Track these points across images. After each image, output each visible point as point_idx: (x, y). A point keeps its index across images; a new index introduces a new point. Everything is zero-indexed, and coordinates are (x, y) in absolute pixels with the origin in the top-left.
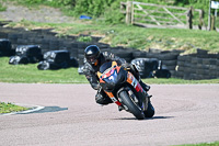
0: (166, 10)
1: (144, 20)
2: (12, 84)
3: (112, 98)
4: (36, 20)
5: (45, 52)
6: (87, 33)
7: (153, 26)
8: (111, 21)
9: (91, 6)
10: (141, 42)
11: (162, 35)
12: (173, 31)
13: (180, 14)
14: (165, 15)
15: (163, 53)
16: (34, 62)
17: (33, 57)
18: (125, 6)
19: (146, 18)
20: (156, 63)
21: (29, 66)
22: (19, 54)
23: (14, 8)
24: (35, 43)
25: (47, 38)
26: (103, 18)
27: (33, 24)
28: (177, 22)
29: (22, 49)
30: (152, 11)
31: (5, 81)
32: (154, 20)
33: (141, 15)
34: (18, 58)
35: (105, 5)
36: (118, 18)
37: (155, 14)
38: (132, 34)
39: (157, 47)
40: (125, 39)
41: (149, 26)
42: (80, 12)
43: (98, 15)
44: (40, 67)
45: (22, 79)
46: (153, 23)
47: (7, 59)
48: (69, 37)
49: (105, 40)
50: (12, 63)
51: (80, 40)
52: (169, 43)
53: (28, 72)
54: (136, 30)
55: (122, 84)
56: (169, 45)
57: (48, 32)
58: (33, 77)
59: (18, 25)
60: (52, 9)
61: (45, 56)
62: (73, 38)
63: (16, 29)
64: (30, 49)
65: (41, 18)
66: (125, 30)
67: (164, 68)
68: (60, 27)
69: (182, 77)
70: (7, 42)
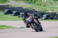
0: (52, 2)
1: (46, 4)
2: (11, 21)
3: (30, 26)
4: (18, 5)
5: (20, 13)
6: (31, 8)
7: (49, 6)
8: (38, 5)
9: (32, 1)
10: (46, 10)
11: (51, 8)
12: (54, 7)
13: (56, 3)
14: (52, 3)
15: (52, 13)
16: (17, 15)
17: (17, 14)
18: (41, 1)
19: (47, 4)
20: (50, 16)
21: (16, 16)
22: (13, 13)
23: (12, 1)
24: (18, 10)
25: (21, 9)
26: (36, 4)
27: (17, 5)
28: (55, 5)
29: (14, 12)
30: (49, 2)
31: (10, 20)
32: (49, 4)
33: (46, 3)
34: (13, 14)
35: (36, 1)
36: (40, 4)
37: (49, 3)
38: (43, 8)
39: (50, 11)
40: (42, 9)
41: (48, 6)
42: (30, 2)
43: (34, 3)
44: (19, 17)
45: (14, 20)
46: (49, 5)
47: (10, 14)
48: (27, 9)
49: (36, 10)
50: (12, 16)
51: (30, 10)
52: (53, 10)
53: (16, 18)
54: (44, 7)
55: (32, 22)
56: (53, 11)
57: (21, 8)
58: (17, 19)
59: (13, 6)
60: (22, 2)
61: (20, 14)
62: (28, 9)
63: (13, 7)
64: (16, 12)
65: (19, 4)
66: (42, 7)
67: (52, 17)
68: (24, 6)
69: (57, 19)
70: (10, 10)
